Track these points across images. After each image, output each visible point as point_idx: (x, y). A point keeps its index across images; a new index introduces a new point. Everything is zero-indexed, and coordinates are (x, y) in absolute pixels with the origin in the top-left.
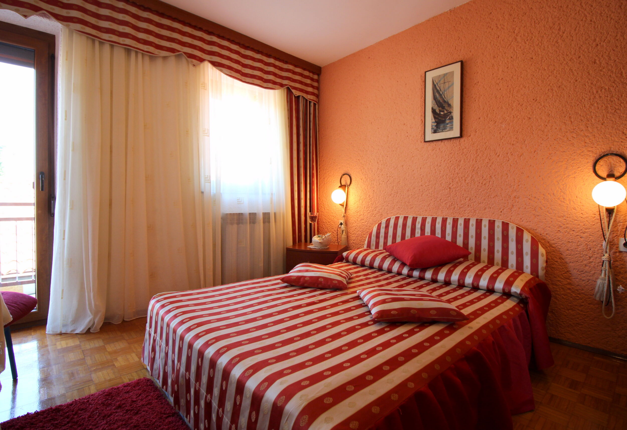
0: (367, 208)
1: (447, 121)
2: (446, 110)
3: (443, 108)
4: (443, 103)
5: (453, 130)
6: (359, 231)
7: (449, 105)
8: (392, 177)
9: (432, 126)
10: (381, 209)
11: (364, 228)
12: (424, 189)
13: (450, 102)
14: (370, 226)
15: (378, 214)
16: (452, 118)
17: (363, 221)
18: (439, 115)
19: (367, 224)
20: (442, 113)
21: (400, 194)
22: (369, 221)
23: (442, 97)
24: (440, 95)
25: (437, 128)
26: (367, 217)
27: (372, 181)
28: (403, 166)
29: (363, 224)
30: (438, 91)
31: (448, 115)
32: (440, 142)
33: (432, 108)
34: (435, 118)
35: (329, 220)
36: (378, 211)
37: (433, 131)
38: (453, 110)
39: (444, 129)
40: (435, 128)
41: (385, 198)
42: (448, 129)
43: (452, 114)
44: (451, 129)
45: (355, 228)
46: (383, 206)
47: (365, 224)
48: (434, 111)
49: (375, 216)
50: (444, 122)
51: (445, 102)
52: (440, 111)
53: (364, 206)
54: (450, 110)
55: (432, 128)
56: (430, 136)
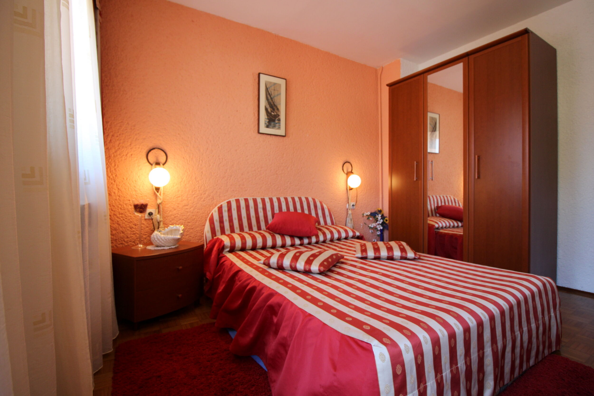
0: (192, 192)
1: (277, 121)
2: (276, 112)
3: (274, 109)
4: (273, 106)
5: (280, 129)
6: (180, 219)
7: (278, 109)
8: (225, 160)
9: (265, 121)
10: (212, 192)
11: (189, 215)
12: (257, 174)
13: (278, 107)
14: (197, 212)
15: (208, 198)
16: (279, 120)
17: (187, 207)
18: (271, 114)
19: (194, 209)
20: (273, 113)
21: (234, 177)
22: (196, 206)
23: (272, 101)
24: (271, 98)
25: (269, 124)
26: (194, 203)
27: (199, 161)
28: (236, 150)
29: (187, 210)
30: (269, 94)
31: (277, 117)
32: (269, 136)
33: (265, 107)
34: (267, 115)
35: (122, 211)
36: (209, 195)
37: (266, 126)
38: (280, 113)
39: (274, 127)
40: (267, 124)
41: (217, 181)
42: (277, 127)
43: (280, 117)
44: (279, 128)
45: (175, 217)
46: (215, 189)
47: (191, 210)
48: (266, 109)
49: (204, 201)
50: (274, 121)
51: (275, 105)
52: (271, 111)
53: (187, 189)
54: (279, 113)
55: (265, 124)
56: (263, 129)
